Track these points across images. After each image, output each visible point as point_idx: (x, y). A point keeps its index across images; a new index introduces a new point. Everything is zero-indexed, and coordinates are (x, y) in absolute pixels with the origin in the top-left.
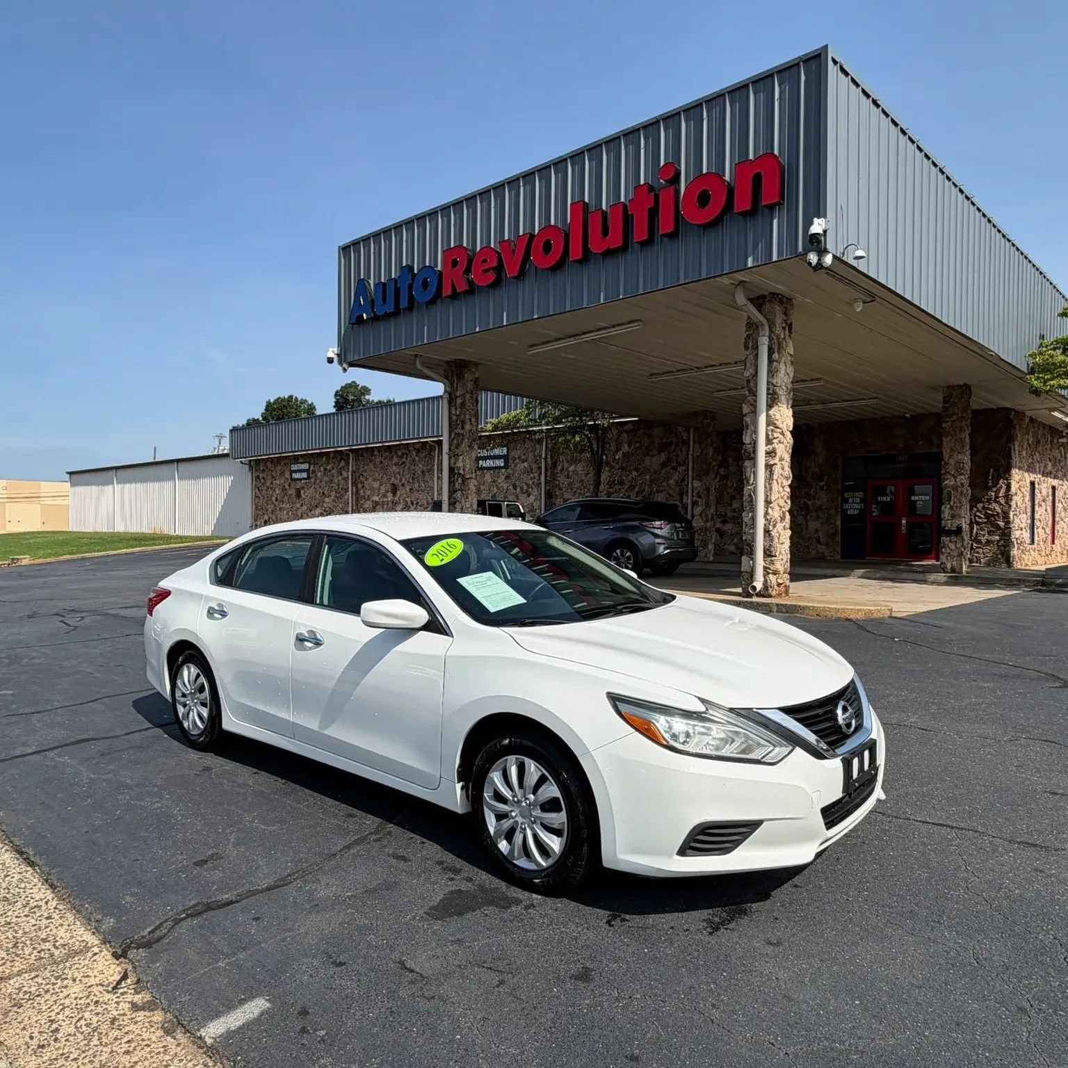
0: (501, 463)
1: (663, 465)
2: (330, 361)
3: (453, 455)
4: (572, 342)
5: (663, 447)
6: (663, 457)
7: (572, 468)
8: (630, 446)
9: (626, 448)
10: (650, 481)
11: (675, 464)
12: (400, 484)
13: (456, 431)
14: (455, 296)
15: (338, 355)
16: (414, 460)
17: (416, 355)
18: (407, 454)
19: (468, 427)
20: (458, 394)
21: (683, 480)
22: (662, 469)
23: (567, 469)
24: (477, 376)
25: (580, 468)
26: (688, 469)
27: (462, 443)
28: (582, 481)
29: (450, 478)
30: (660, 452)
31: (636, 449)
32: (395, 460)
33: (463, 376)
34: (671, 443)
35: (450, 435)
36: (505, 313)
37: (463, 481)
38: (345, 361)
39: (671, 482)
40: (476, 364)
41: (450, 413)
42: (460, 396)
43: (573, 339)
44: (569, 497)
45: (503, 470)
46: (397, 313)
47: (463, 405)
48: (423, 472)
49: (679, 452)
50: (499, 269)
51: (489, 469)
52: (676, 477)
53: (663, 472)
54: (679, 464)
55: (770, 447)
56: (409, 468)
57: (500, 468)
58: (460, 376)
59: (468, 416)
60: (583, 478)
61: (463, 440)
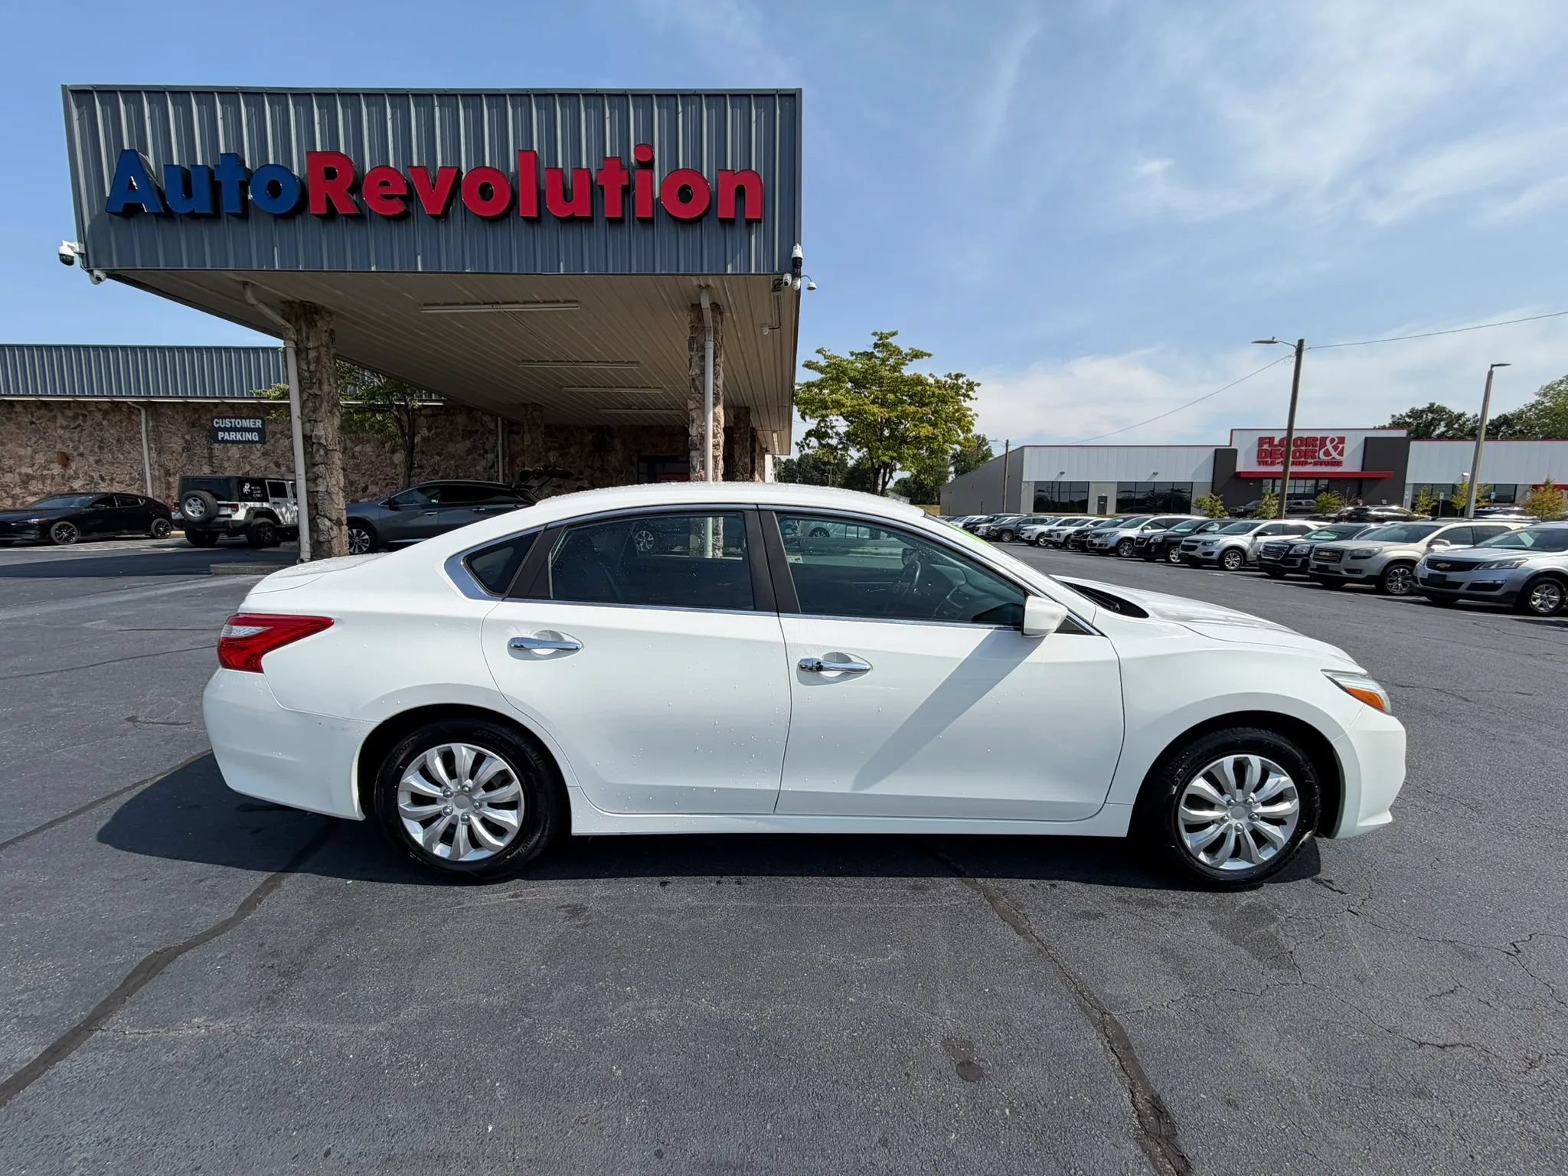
0: (255, 437)
1: (469, 452)
2: (67, 261)
3: (308, 419)
4: (487, 309)
5: (468, 434)
6: (468, 443)
7: (357, 449)
8: (429, 430)
9: (425, 432)
10: (456, 466)
11: (482, 452)
12: (75, 454)
13: (311, 392)
14: (330, 216)
15: (81, 254)
16: (100, 424)
17: (245, 284)
18: (85, 416)
19: (326, 388)
20: (311, 345)
21: (492, 466)
22: (468, 455)
23: (352, 449)
24: (331, 327)
25: (368, 449)
26: (497, 456)
27: (321, 405)
28: (372, 462)
29: (305, 449)
30: (464, 438)
31: (437, 435)
32: (60, 421)
33: (316, 325)
34: (477, 431)
35: (301, 398)
36: (419, 257)
37: (326, 454)
38: (97, 266)
39: (478, 468)
40: (330, 313)
41: (299, 367)
42: (314, 348)
43: (490, 306)
44: (357, 478)
45: (259, 446)
46: (215, 215)
47: (318, 360)
48: (118, 441)
49: (485, 440)
50: (409, 198)
51: (233, 442)
52: (483, 463)
53: (470, 457)
54: (486, 452)
55: (716, 440)
56: (91, 434)
57: (253, 442)
58: (312, 324)
59: (325, 376)
60: (374, 459)
61: (322, 403)
